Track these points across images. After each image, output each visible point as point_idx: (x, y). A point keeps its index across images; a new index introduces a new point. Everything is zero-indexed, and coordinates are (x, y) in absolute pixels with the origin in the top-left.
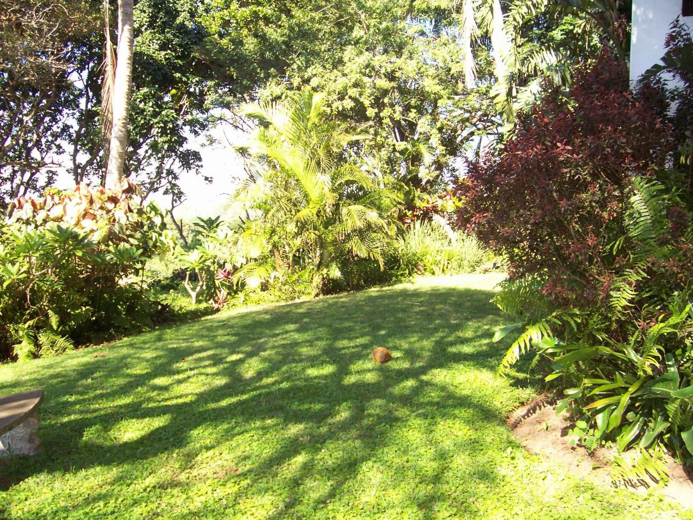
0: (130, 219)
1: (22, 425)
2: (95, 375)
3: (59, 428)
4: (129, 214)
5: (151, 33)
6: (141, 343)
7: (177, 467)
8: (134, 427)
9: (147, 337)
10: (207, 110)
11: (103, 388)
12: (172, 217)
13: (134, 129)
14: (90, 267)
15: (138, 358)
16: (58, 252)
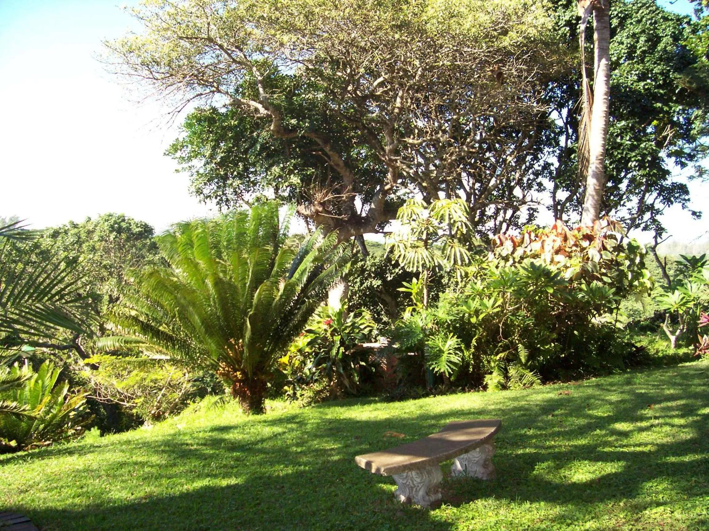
0: (604, 257)
1: (478, 449)
2: (556, 412)
3: (513, 458)
4: (602, 252)
5: (629, 64)
6: (607, 385)
7: (622, 516)
8: (585, 468)
9: (616, 379)
10: (694, 140)
11: (561, 426)
12: (655, 254)
13: (610, 164)
14: (562, 304)
15: (603, 400)
16: (532, 288)
